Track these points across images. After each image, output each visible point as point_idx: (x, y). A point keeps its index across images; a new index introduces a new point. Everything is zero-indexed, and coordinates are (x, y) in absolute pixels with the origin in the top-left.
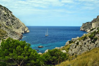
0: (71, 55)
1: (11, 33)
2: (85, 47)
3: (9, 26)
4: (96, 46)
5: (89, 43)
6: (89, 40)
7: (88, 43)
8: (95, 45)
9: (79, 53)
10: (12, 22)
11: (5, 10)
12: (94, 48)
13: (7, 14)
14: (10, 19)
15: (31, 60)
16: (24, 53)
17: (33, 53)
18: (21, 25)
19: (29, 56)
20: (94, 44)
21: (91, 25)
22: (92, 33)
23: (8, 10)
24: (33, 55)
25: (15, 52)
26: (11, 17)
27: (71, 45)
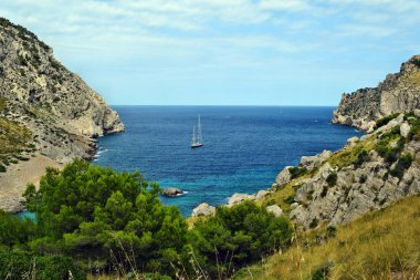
0: (307, 225)
1: (49, 137)
2: (362, 192)
3: (41, 105)
4: (406, 190)
5: (379, 177)
6: (380, 164)
7: (376, 179)
8: (401, 184)
9: (336, 216)
10: (54, 91)
11: (24, 38)
12: (399, 196)
13: (29, 56)
14: (43, 76)
15: (165, 247)
16: (138, 222)
17: (172, 221)
18: (87, 101)
19: (155, 230)
20: (401, 179)
21: (378, 100)
22: (384, 137)
23: (36, 38)
24: (171, 229)
25: (102, 218)
26: (47, 67)
27: (299, 186)
